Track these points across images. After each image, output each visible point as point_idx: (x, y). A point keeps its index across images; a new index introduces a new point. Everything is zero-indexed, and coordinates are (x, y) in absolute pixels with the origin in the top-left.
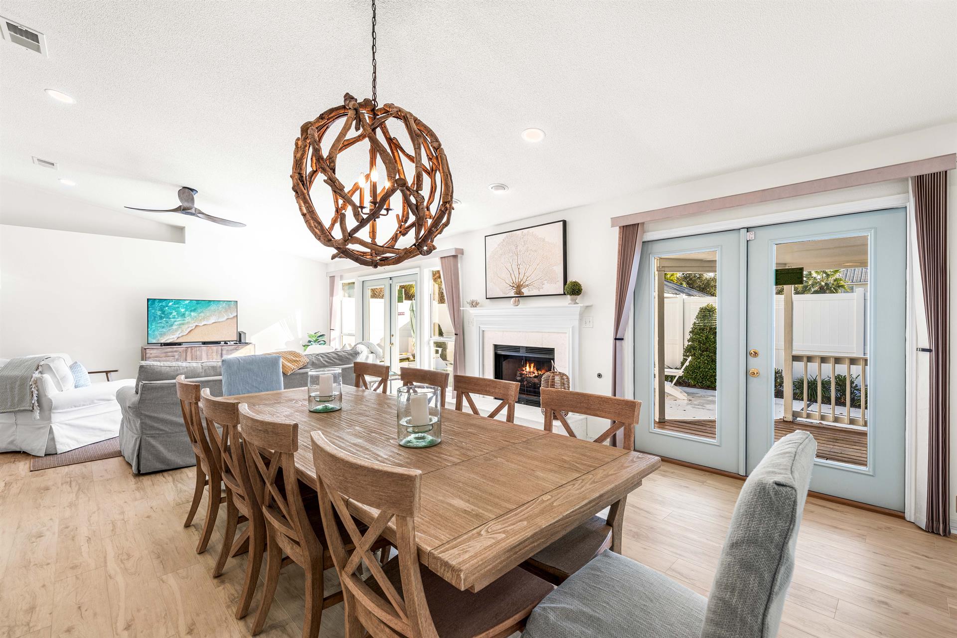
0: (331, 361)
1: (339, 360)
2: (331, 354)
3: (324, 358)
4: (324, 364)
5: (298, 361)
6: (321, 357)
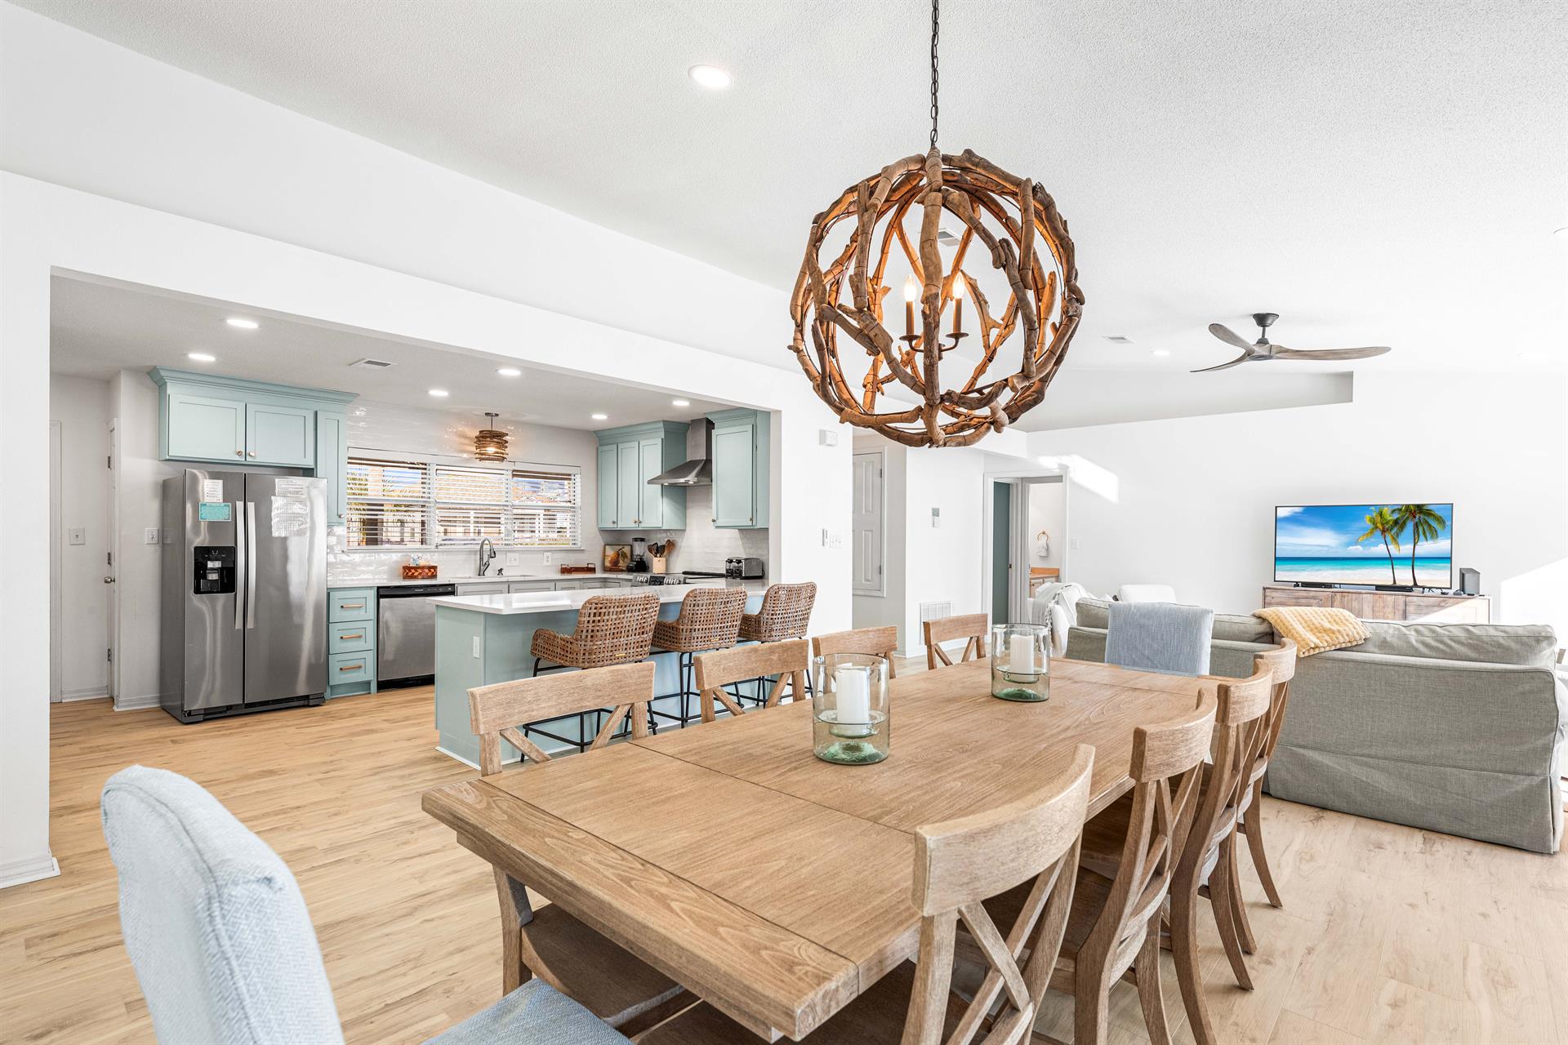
0: (1441, 646)
1: (1469, 646)
2: (1451, 629)
3: (1422, 635)
4: (1417, 649)
5: (1333, 633)
6: (1417, 631)
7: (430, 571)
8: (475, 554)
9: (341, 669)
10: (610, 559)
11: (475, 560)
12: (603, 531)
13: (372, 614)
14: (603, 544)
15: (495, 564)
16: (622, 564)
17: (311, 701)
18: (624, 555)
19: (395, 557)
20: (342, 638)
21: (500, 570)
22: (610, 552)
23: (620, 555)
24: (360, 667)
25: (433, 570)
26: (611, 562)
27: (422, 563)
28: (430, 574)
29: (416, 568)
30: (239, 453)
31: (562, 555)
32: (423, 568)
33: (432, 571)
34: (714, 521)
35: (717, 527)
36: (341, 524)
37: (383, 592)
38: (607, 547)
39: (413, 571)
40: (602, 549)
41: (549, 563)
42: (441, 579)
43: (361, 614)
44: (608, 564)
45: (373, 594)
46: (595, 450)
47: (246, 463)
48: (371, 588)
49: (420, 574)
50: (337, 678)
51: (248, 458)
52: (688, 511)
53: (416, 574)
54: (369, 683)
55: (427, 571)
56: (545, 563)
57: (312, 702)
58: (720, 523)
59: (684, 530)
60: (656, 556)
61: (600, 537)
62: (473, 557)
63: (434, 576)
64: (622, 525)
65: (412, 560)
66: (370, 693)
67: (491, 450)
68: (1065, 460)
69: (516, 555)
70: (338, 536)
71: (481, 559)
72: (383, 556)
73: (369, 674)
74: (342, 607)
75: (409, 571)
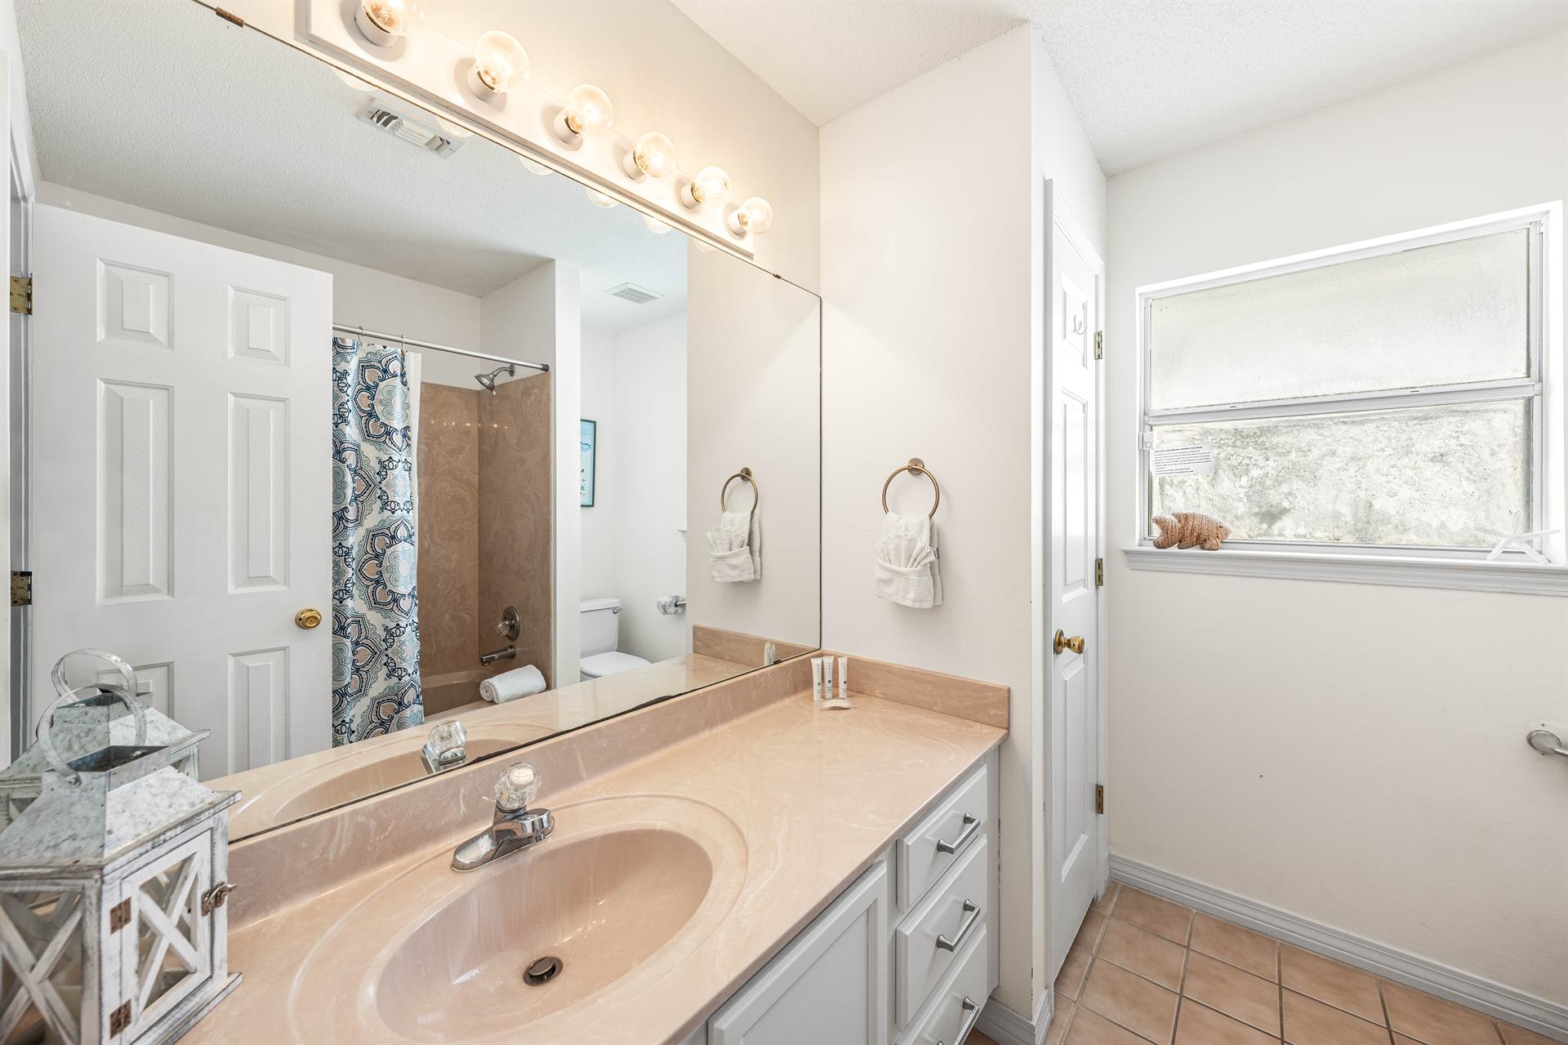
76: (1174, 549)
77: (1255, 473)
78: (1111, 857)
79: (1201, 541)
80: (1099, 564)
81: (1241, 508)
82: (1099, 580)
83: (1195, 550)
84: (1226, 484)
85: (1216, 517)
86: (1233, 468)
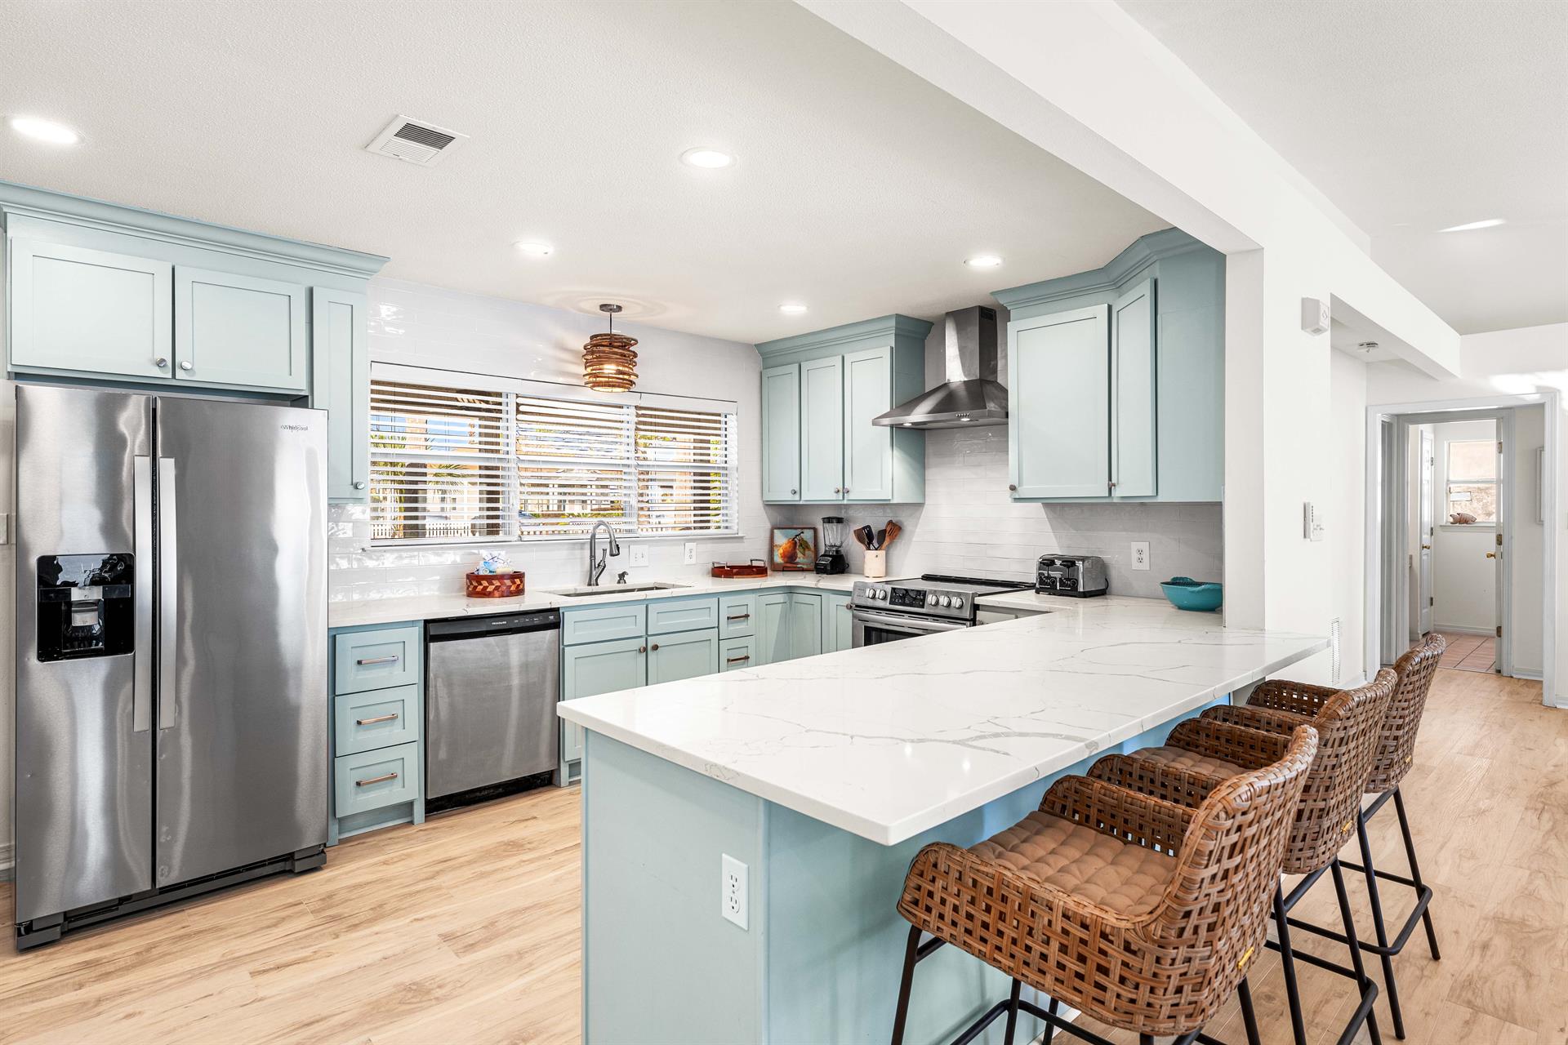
7: (514, 583)
8: (582, 549)
9: (358, 784)
10: (781, 551)
11: (582, 558)
12: (770, 506)
13: (414, 672)
14: (768, 526)
15: (614, 566)
16: (800, 559)
17: (297, 863)
18: (804, 545)
19: (452, 558)
20: (359, 723)
21: (622, 576)
22: (782, 540)
23: (797, 544)
24: (393, 777)
25: (518, 581)
26: (784, 556)
27: (501, 568)
28: (513, 588)
29: (490, 578)
30: (160, 363)
31: (710, 546)
32: (501, 577)
33: (515, 583)
34: (1013, 488)
35: (1017, 500)
36: (359, 500)
37: (436, 631)
38: (775, 531)
39: (485, 583)
40: (768, 534)
41: (693, 561)
42: (531, 600)
43: (396, 675)
44: (778, 559)
45: (415, 635)
46: (759, 375)
47: (174, 383)
48: (413, 623)
49: (497, 588)
50: (352, 802)
51: (180, 374)
52: (930, 473)
53: (490, 589)
54: (411, 804)
55: (508, 582)
56: (687, 561)
57: (298, 867)
58: (1023, 492)
59: (921, 505)
60: (869, 549)
61: (765, 516)
62: (578, 552)
63: (520, 591)
64: (808, 496)
65: (482, 562)
66: (411, 823)
67: (610, 368)
68: (1550, 379)
69: (644, 548)
70: (355, 522)
71: (592, 556)
72: (432, 559)
73: (410, 789)
74: (359, 663)
75: (477, 584)
76: (1458, 524)
77: (1484, 501)
78: (1435, 625)
79: (1466, 522)
80: (1432, 529)
81: (1480, 512)
82: (1432, 534)
83: (1465, 525)
84: (1475, 504)
85: (1471, 514)
86: (1477, 499)
